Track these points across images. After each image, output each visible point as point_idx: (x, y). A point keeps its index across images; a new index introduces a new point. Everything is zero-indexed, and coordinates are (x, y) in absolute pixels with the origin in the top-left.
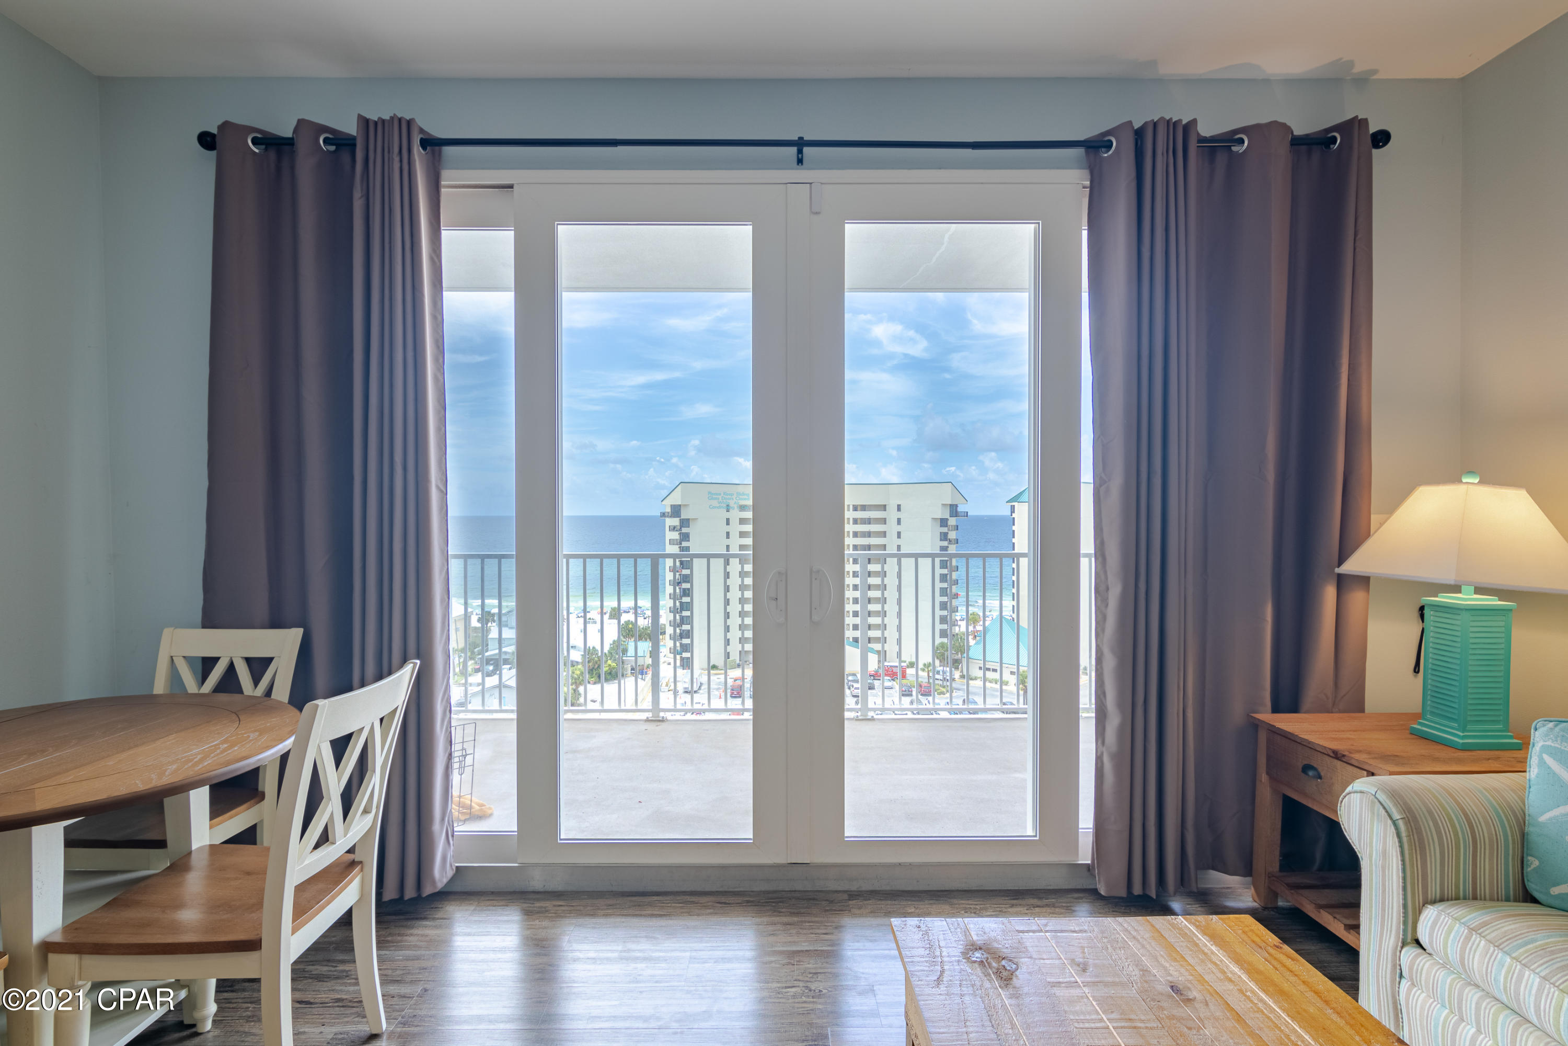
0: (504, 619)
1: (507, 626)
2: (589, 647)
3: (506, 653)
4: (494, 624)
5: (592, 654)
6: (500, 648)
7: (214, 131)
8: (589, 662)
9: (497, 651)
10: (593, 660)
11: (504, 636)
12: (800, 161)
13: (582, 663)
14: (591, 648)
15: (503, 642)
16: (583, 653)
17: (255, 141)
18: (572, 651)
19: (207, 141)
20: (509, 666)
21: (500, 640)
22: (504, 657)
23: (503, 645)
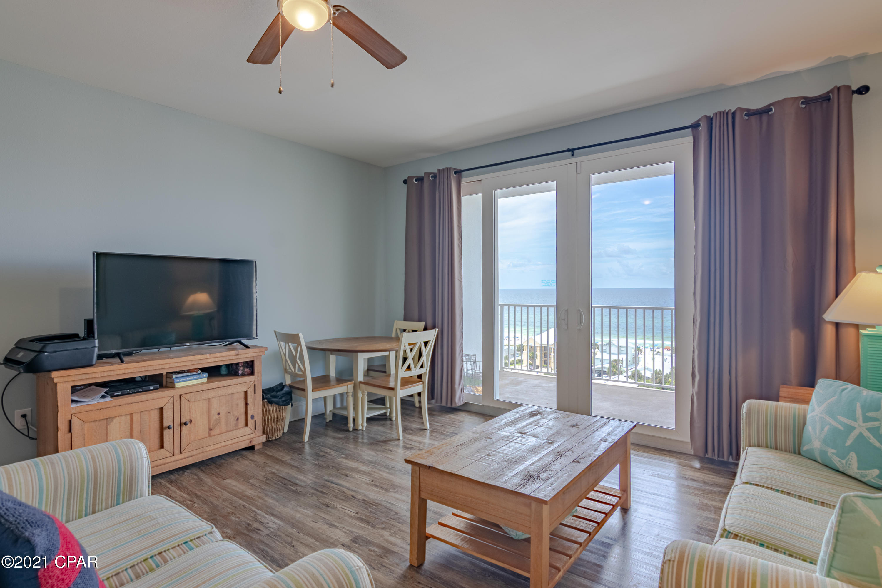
0: (604, 348)
1: (606, 352)
2: (657, 370)
3: (605, 368)
4: (598, 351)
5: (658, 374)
6: (602, 364)
7: (407, 179)
8: (656, 378)
9: (600, 366)
10: (659, 377)
11: (604, 358)
12: (573, 155)
13: (652, 379)
14: (658, 370)
15: (603, 361)
16: (652, 373)
17: (416, 180)
18: (646, 371)
19: (405, 182)
20: (607, 375)
21: (602, 360)
22: (604, 370)
23: (604, 363)
